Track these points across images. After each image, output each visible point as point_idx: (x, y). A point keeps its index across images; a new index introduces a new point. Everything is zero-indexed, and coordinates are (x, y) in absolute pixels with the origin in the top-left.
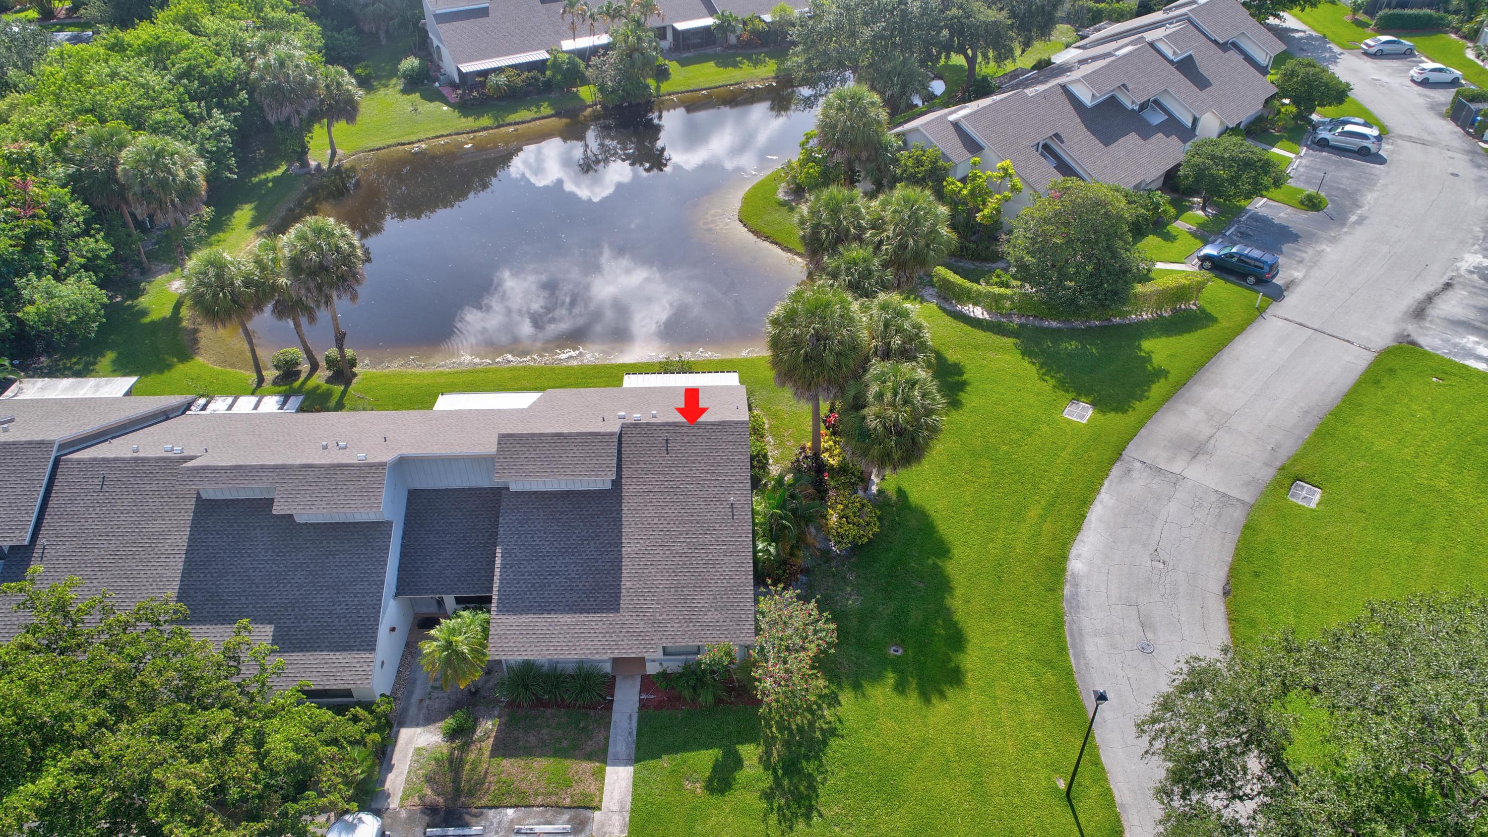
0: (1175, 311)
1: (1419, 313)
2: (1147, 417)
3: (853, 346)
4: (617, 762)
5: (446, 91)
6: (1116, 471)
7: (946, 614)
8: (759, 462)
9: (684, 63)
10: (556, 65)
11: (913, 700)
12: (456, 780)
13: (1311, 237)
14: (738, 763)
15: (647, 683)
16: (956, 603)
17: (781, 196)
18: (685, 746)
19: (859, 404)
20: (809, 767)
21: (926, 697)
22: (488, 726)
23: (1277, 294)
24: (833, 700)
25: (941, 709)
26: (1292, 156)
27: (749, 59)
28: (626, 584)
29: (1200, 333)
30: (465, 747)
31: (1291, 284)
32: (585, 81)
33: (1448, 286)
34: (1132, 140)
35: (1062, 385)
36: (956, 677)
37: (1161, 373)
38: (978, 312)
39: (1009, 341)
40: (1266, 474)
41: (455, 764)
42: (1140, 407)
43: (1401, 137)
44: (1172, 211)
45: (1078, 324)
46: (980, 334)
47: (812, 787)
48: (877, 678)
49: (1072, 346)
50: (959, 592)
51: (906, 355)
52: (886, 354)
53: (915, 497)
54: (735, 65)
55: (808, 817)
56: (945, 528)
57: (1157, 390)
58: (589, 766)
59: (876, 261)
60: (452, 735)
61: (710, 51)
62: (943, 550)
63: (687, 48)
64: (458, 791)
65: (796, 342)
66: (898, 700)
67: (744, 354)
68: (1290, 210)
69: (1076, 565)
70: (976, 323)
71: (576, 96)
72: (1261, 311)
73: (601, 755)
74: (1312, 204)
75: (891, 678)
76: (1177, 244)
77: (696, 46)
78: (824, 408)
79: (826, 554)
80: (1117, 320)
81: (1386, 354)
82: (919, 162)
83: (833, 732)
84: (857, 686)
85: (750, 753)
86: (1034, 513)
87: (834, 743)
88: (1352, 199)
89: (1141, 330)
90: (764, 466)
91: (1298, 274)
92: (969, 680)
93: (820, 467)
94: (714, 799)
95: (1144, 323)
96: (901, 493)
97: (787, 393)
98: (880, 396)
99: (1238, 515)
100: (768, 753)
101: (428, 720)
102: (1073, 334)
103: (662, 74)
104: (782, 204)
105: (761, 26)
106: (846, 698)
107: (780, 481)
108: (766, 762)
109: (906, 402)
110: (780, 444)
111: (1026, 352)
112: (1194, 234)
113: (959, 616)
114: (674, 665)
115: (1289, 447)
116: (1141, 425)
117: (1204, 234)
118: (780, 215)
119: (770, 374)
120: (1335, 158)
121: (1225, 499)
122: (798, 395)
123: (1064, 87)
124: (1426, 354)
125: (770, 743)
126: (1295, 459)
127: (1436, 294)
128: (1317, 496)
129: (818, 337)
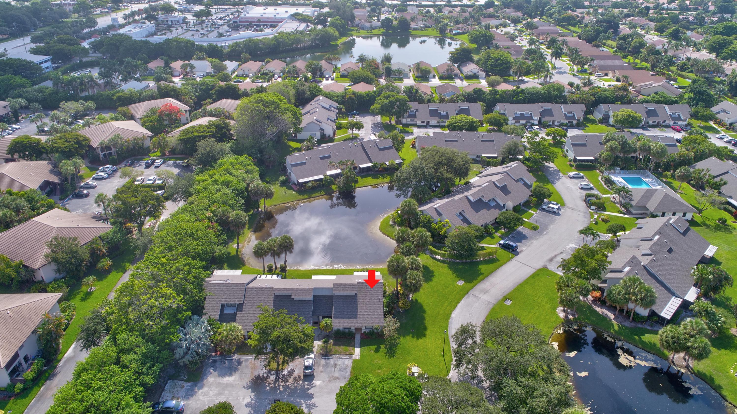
0: (490, 258)
1: (551, 260)
2: (476, 284)
3: (404, 267)
4: (357, 347)
5: (293, 186)
6: (466, 296)
7: (424, 324)
8: (385, 292)
9: (362, 177)
10: (326, 180)
11: (415, 339)
12: (326, 350)
13: (532, 238)
14: (380, 348)
15: (362, 335)
16: (426, 322)
17: (391, 223)
18: (370, 345)
19: (406, 279)
20: (394, 349)
21: (418, 339)
22: (331, 341)
23: (517, 254)
24: (399, 338)
25: (420, 341)
26: (534, 213)
27: (382, 176)
28: (358, 314)
29: (494, 264)
30: (328, 344)
31: (522, 251)
32: (333, 184)
33: (562, 252)
34: (485, 211)
35: (458, 276)
36: (424, 335)
37: (482, 274)
38: (439, 258)
39: (446, 265)
40: (500, 298)
41: (326, 347)
42: (475, 282)
43: (568, 207)
44: (494, 231)
45: (464, 261)
46: (439, 263)
47: (394, 352)
48: (408, 335)
49: (461, 267)
50: (427, 320)
51: (416, 269)
52: (412, 269)
53: (419, 301)
54: (378, 178)
55: (393, 357)
56: (425, 307)
57: (480, 278)
58: (352, 348)
59: (412, 246)
60: (324, 342)
61: (370, 173)
62: (424, 312)
63: (363, 172)
64: (327, 352)
65: (393, 266)
66: (412, 339)
67: (381, 267)
68: (528, 230)
69: (453, 315)
70: (438, 260)
71: (331, 188)
72: (511, 258)
73: (354, 346)
74: (535, 228)
75: (411, 335)
76: (495, 240)
77: (365, 172)
78: (399, 280)
79: (399, 312)
80: (474, 260)
81: (539, 270)
82: (425, 219)
83: (399, 343)
84: (404, 336)
85: (383, 346)
86: (446, 305)
87: (399, 345)
88: (546, 227)
89: (480, 263)
90: (386, 293)
91: (524, 249)
92: (427, 336)
93: (398, 293)
94: (376, 354)
95: (481, 261)
96: (416, 300)
97: (391, 277)
98: (410, 277)
99: (491, 306)
100: (386, 346)
101: (319, 340)
102: (462, 263)
103: (356, 181)
104: (391, 225)
105: (385, 166)
106: (402, 338)
107: (389, 295)
108: (385, 348)
109: (415, 279)
110: (389, 288)
111: (450, 268)
112: (500, 237)
113: (426, 325)
114: (367, 331)
115: (508, 291)
116: (474, 286)
117: (502, 238)
118: (390, 229)
119: (387, 272)
120: (546, 214)
121: (489, 303)
122: (393, 277)
123: (466, 197)
124: (549, 270)
125: (386, 345)
126: (508, 295)
127: (558, 255)
128: (511, 302)
129: (397, 265)
